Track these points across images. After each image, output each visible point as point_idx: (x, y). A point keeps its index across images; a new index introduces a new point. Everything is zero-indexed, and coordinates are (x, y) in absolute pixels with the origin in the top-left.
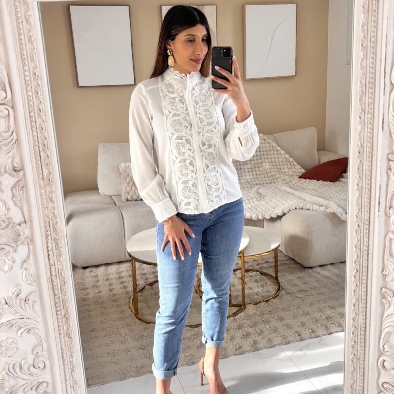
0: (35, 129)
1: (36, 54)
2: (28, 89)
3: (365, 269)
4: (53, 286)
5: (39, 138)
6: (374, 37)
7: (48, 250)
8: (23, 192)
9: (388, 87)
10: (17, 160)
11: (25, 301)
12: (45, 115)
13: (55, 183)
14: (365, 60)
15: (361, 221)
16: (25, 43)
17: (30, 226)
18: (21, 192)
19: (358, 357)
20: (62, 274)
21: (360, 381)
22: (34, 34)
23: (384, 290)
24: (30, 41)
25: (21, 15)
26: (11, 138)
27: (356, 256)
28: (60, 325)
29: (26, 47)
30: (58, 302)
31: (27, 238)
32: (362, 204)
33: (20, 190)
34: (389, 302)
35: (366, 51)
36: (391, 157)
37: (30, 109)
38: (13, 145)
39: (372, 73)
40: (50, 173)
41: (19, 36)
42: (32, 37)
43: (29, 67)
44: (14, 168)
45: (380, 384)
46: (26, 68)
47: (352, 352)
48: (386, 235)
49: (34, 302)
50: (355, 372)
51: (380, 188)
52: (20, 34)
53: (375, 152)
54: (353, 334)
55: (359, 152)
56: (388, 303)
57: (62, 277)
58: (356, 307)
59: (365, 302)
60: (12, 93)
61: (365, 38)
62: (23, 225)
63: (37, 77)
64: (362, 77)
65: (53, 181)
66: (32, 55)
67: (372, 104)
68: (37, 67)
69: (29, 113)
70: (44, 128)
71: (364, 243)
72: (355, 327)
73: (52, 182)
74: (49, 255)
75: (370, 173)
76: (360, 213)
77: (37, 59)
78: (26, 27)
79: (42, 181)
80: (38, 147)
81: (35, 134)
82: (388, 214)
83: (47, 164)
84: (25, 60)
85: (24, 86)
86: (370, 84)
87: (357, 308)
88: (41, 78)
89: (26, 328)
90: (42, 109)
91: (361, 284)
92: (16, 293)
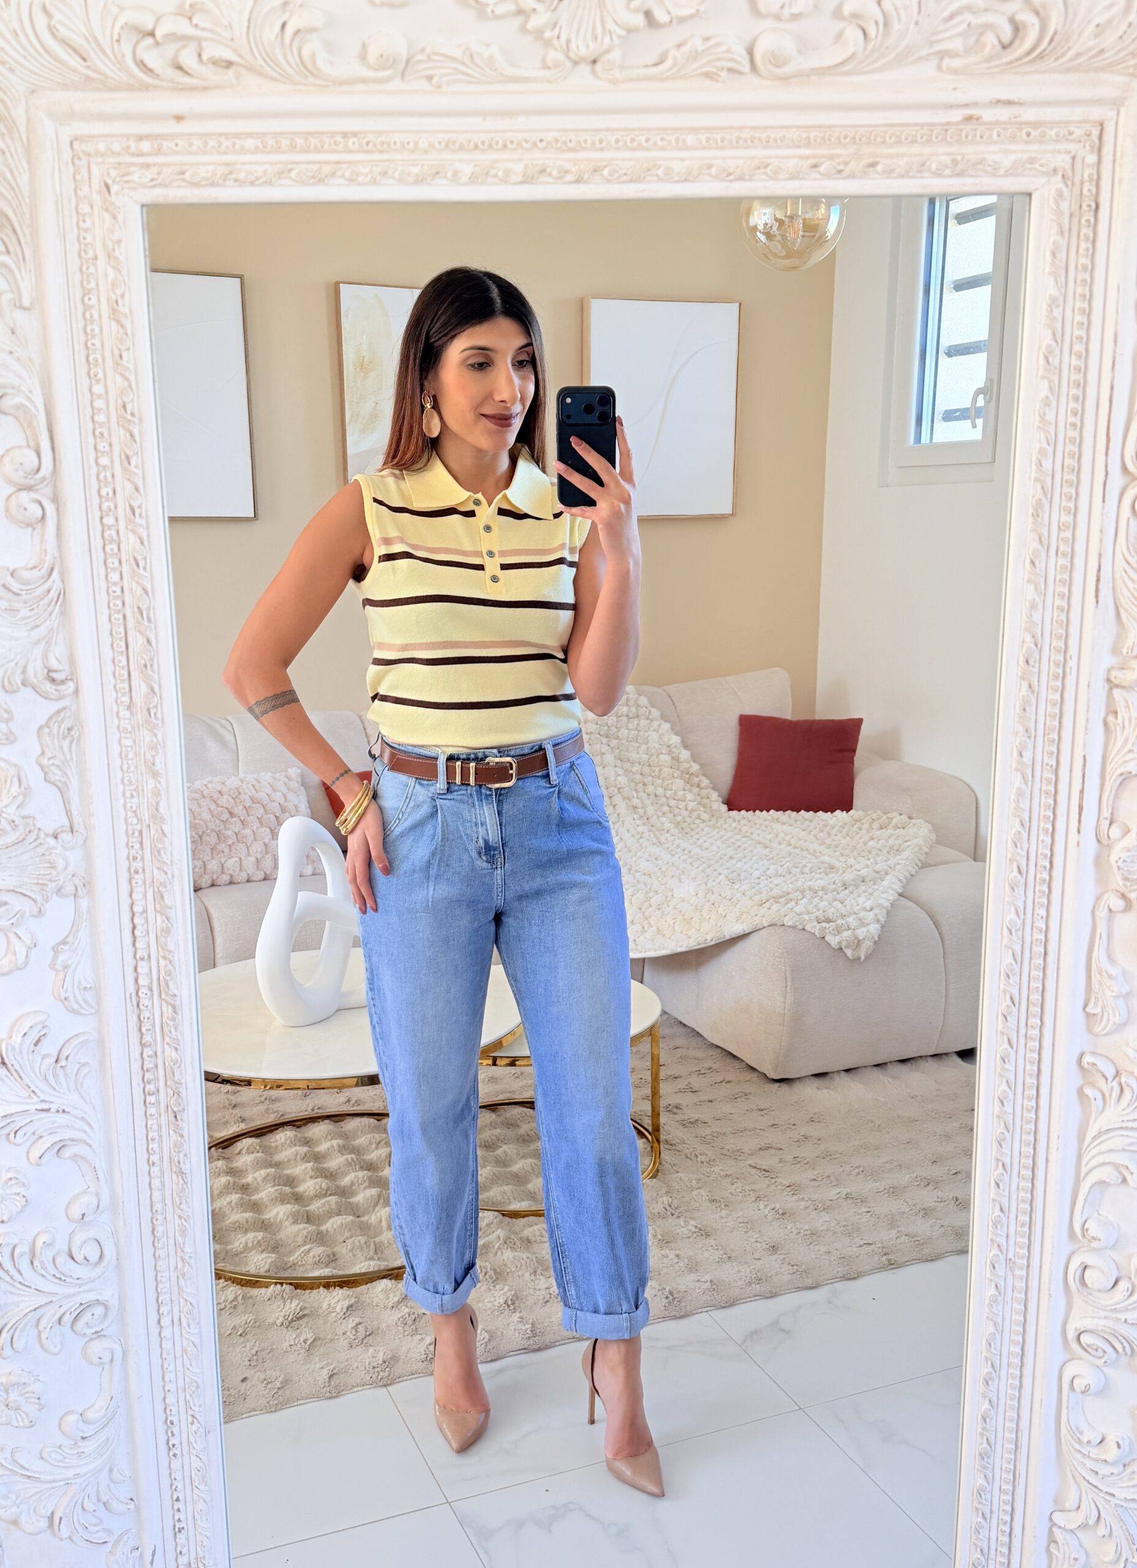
0: (117, 563)
1: (128, 349)
2: (100, 447)
3: (1036, 997)
4: (140, 1019)
5: (125, 590)
6: (1080, 338)
7: (133, 914)
8: (71, 743)
9: (1117, 480)
10: (58, 651)
11: (56, 1061)
12: (148, 528)
13: (163, 721)
14: (1054, 404)
15: (1028, 859)
16: (100, 317)
17: (85, 841)
18: (66, 744)
19: (1010, 1256)
20: (171, 984)
21: (1014, 1327)
22: (127, 296)
23: (1088, 1059)
24: (115, 315)
25: (94, 238)
26: (46, 586)
27: (1010, 960)
28: (155, 1135)
29: (101, 331)
30: (152, 1065)
31: (73, 875)
32: (1030, 809)
33: (64, 737)
34: (1104, 1096)
35: (1056, 377)
36: (1118, 676)
37: (105, 506)
38: (49, 605)
39: (1072, 441)
40: (154, 692)
41: (83, 301)
42: (120, 302)
43: (106, 387)
44: (49, 671)
45: (1071, 1334)
46: (98, 389)
47: (992, 1241)
48: (1098, 898)
49: (84, 1065)
50: (1000, 1299)
51: (1084, 765)
52: (86, 292)
53: (1072, 663)
54: (998, 1185)
55: (1027, 662)
56: (1099, 1096)
57: (167, 994)
58: (1009, 1109)
59: (1034, 1092)
60: (54, 458)
61: (1057, 342)
62: (65, 837)
63: (129, 417)
64: (1042, 452)
65: (159, 715)
66: (117, 353)
67: (1068, 528)
68: (131, 388)
69: (101, 518)
70: (142, 564)
71: (1033, 922)
72: (1003, 1165)
73: (156, 718)
74: (134, 928)
75: (1057, 724)
76: (1025, 836)
77: (131, 367)
78: (106, 275)
79: (127, 714)
80: (121, 616)
81: (115, 577)
82: (1105, 841)
83: (145, 666)
84: (96, 366)
85: (91, 440)
86: (1066, 469)
87: (1011, 1111)
88: (141, 420)
89: (56, 1138)
90: (140, 507)
91: (1022, 1041)
92: (33, 1037)
